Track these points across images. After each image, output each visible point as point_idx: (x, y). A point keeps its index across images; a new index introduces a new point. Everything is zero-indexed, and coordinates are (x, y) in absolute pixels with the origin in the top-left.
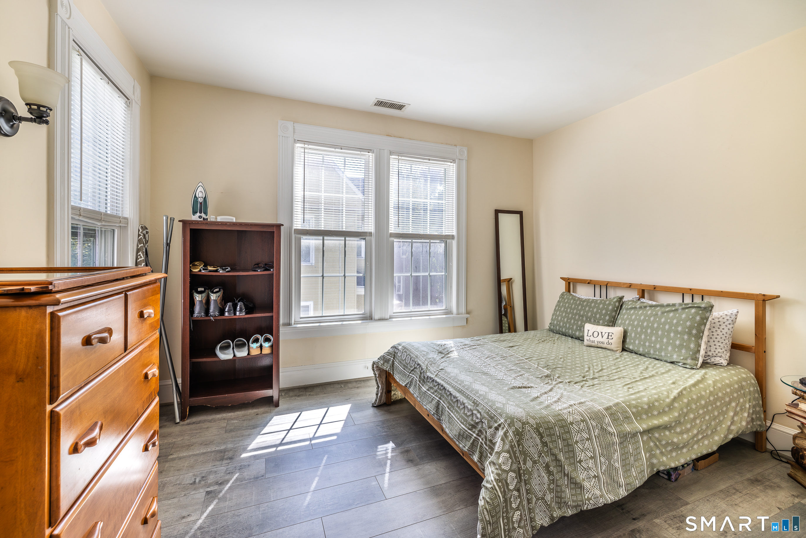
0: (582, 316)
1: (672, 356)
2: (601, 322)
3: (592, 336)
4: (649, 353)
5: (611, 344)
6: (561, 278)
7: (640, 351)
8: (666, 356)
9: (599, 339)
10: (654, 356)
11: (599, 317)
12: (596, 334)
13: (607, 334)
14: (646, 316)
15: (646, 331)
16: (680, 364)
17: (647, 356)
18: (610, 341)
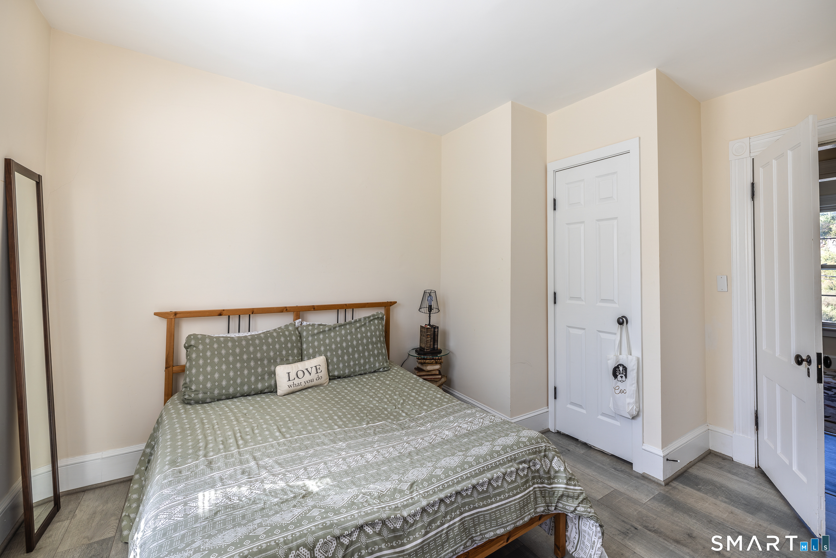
0: (262, 360)
1: (374, 366)
2: (290, 358)
3: (296, 378)
4: (355, 371)
5: (321, 378)
6: (156, 314)
7: (345, 373)
8: (370, 367)
9: (307, 377)
10: (359, 373)
11: (286, 354)
12: (300, 374)
13: (314, 369)
14: (341, 336)
15: (348, 351)
16: (381, 370)
17: (352, 375)
18: (320, 375)
